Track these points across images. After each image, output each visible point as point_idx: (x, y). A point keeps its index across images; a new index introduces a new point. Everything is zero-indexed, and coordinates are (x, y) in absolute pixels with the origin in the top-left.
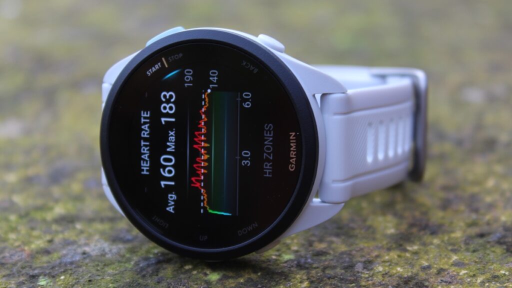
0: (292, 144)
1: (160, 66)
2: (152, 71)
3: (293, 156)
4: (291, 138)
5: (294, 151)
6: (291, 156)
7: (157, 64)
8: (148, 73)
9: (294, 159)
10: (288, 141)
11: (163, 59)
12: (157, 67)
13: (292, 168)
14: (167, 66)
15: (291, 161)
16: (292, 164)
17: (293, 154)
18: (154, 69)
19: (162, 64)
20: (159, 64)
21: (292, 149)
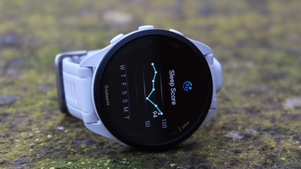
0: (108, 99)
1: (182, 127)
2: (187, 124)
3: (106, 93)
4: (108, 102)
5: (106, 96)
6: (108, 93)
7: (184, 128)
8: (189, 123)
9: (106, 91)
10: (110, 100)
11: (181, 131)
12: (184, 127)
13: (107, 87)
14: (179, 128)
15: (107, 91)
16: (107, 89)
17: (107, 94)
18: (186, 125)
19: (181, 128)
20: (183, 128)
21: (108, 97)
